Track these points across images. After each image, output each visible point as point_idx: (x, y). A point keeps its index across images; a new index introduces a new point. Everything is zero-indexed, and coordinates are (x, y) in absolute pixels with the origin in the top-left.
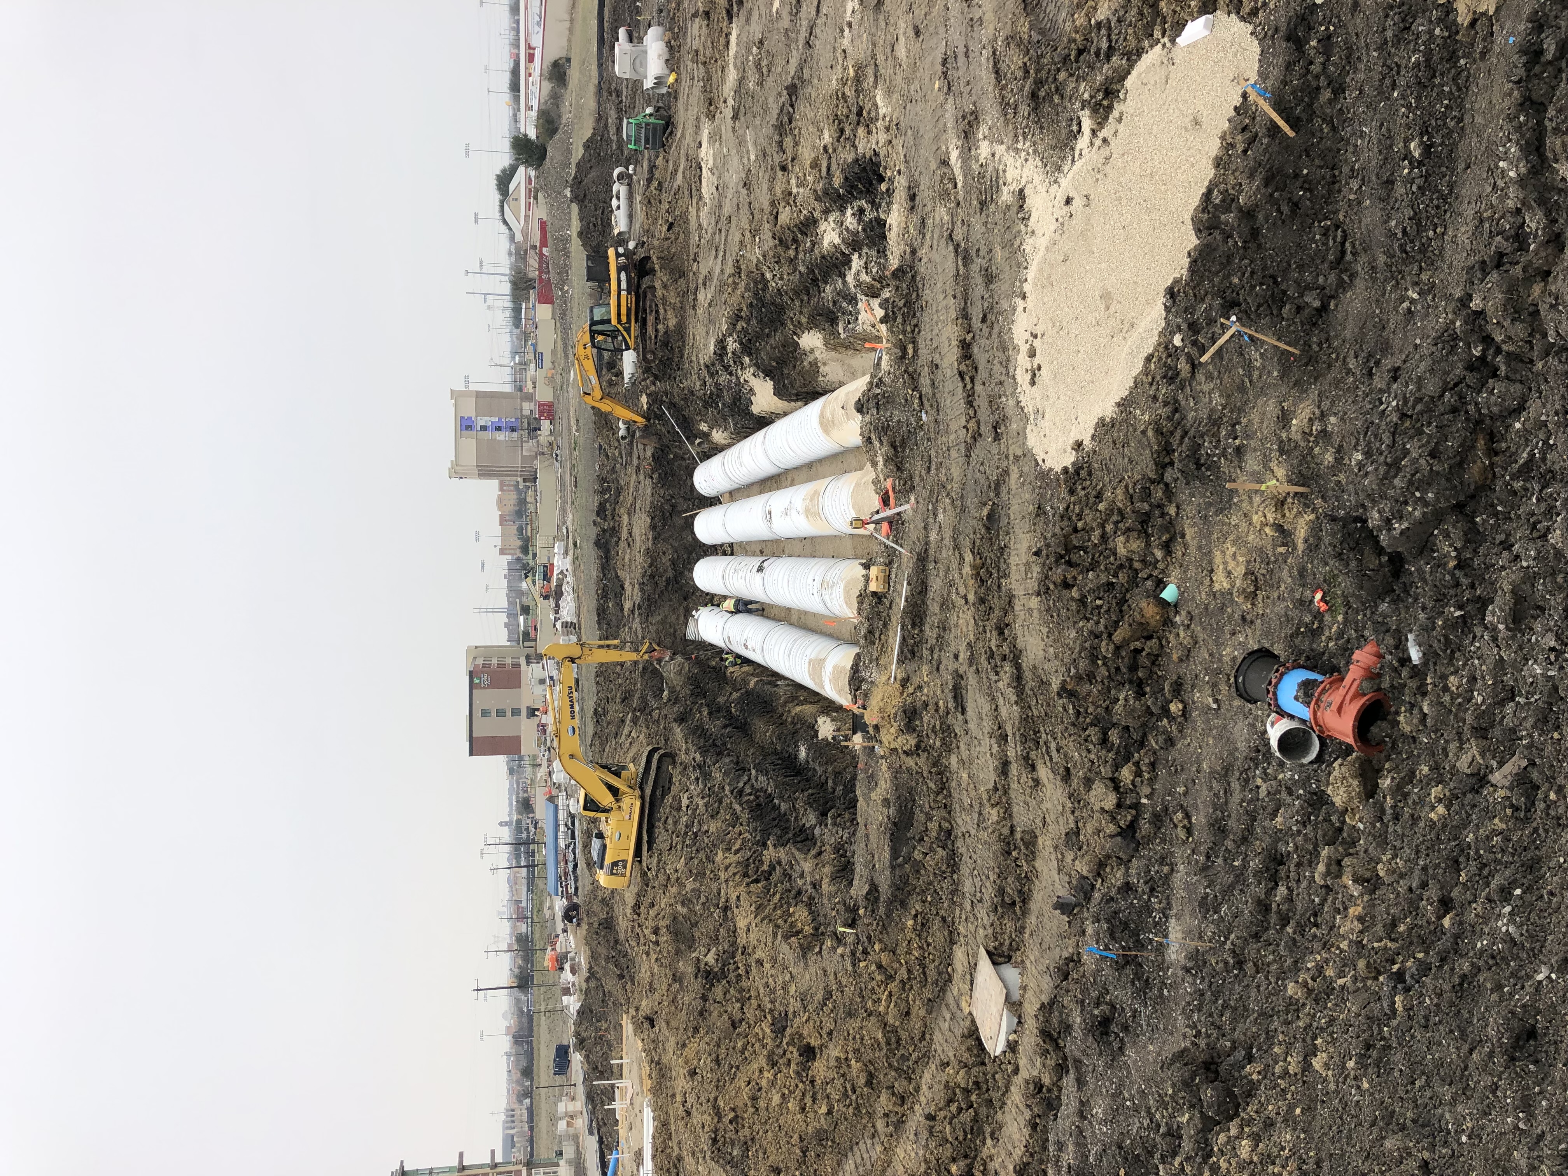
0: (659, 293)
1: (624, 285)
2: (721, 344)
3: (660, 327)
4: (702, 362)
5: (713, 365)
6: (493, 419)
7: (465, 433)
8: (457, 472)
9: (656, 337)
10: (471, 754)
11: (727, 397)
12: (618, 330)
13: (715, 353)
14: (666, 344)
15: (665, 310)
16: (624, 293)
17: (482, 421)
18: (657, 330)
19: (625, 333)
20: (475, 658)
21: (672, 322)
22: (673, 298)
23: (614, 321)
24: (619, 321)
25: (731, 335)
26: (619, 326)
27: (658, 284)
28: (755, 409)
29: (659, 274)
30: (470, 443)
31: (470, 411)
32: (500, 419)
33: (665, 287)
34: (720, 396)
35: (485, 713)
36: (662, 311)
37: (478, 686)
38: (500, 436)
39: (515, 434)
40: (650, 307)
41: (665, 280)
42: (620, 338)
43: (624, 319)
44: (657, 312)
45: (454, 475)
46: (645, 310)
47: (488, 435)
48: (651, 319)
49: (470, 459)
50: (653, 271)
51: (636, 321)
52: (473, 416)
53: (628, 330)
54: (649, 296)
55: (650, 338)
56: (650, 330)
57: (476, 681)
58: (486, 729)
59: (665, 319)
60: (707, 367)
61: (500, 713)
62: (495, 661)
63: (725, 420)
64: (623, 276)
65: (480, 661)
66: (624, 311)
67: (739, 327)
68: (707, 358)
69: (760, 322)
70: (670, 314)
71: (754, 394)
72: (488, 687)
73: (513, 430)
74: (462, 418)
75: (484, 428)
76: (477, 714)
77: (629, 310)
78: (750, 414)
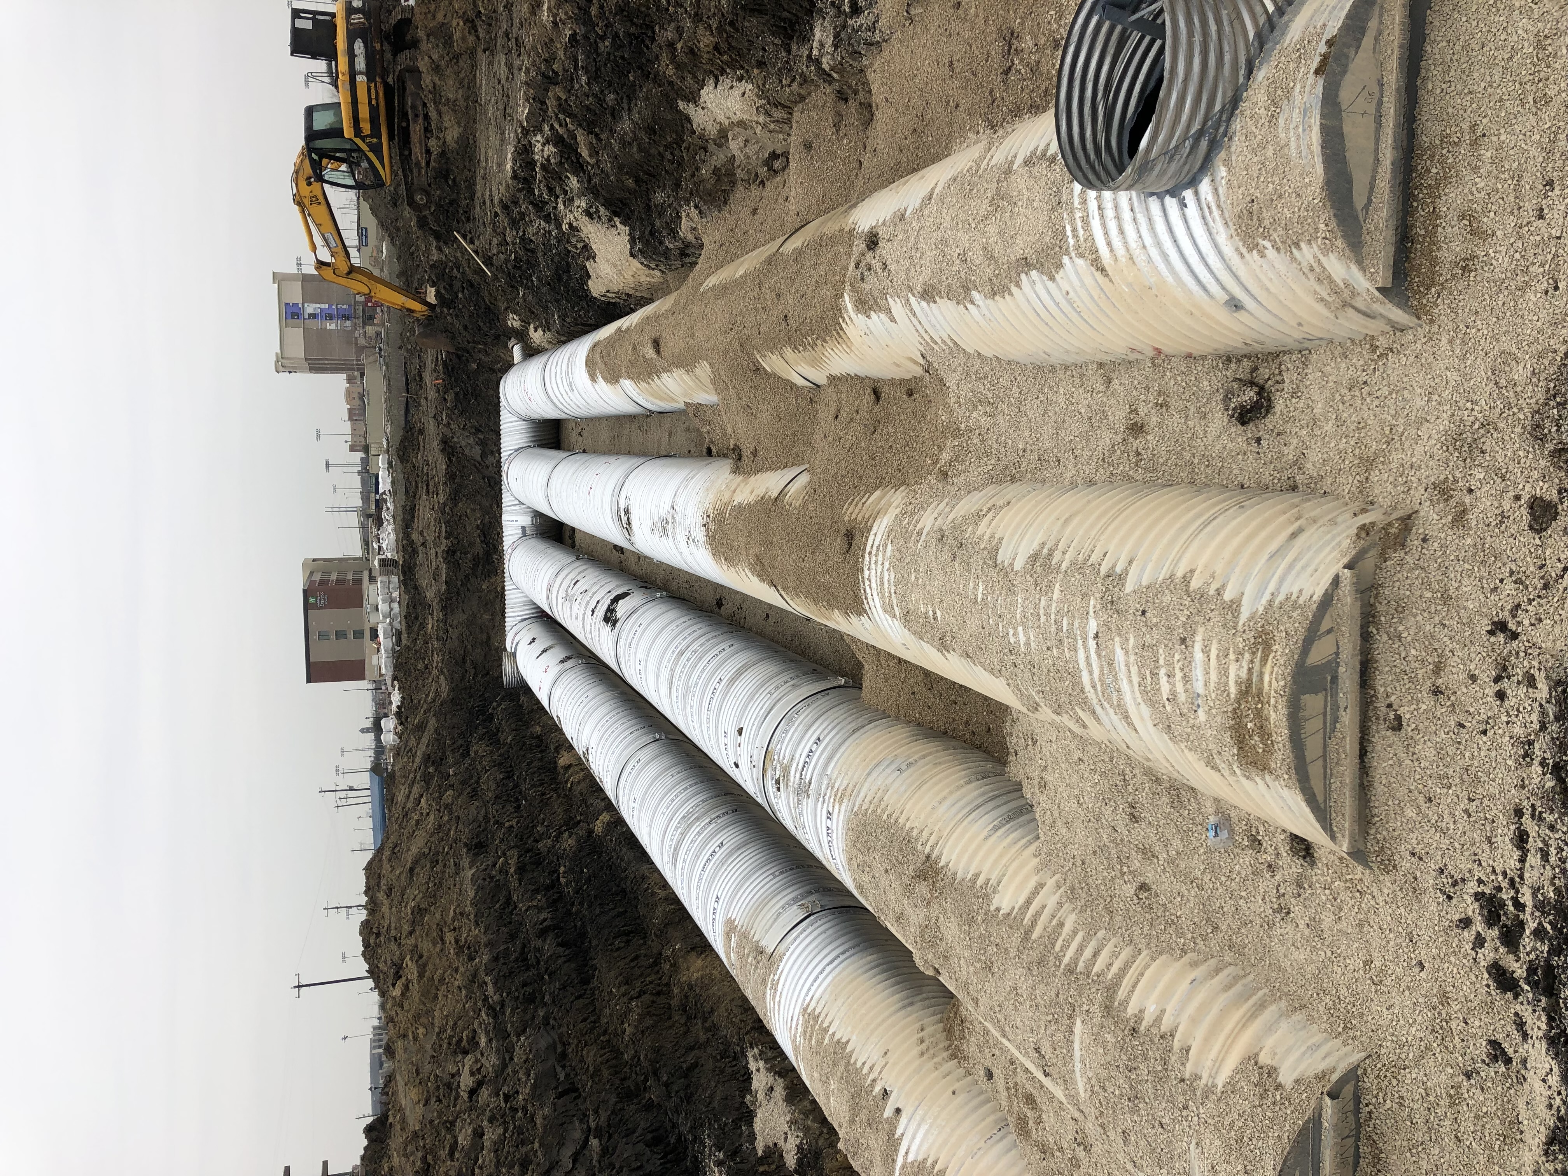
0: (427, 80)
1: (361, 64)
2: (524, 152)
3: (432, 143)
4: (496, 199)
5: (516, 203)
6: (323, 306)
7: (290, 321)
8: (284, 364)
9: (428, 163)
10: (309, 681)
11: (545, 268)
12: (359, 150)
13: (515, 176)
14: (443, 174)
15: (440, 114)
16: (361, 79)
17: (310, 308)
18: (428, 152)
19: (371, 155)
20: (312, 573)
21: (452, 134)
22: (451, 90)
23: (348, 132)
24: (358, 131)
25: (539, 129)
26: (358, 141)
27: (423, 64)
28: (596, 288)
29: (425, 46)
30: (297, 335)
31: (295, 295)
32: (331, 306)
33: (436, 69)
34: (532, 264)
35: (323, 636)
36: (433, 114)
37: (314, 606)
38: (331, 326)
39: (349, 323)
40: (414, 107)
41: (435, 57)
42: (365, 164)
43: (366, 128)
44: (426, 117)
45: (281, 369)
46: (405, 115)
47: (317, 324)
48: (416, 130)
49: (297, 350)
50: (415, 44)
51: (391, 138)
52: (299, 300)
53: (377, 149)
54: (410, 87)
55: (418, 164)
56: (417, 151)
57: (312, 600)
58: (326, 653)
59: (440, 129)
60: (505, 207)
61: (341, 635)
62: (334, 577)
63: (546, 309)
64: (359, 47)
65: (317, 577)
66: (364, 112)
67: (551, 103)
68: (502, 189)
69: (595, 76)
70: (448, 120)
71: (592, 256)
72: (325, 607)
73: (347, 317)
74: (287, 304)
75: (313, 316)
76: (314, 637)
77: (374, 111)
78: (585, 296)
